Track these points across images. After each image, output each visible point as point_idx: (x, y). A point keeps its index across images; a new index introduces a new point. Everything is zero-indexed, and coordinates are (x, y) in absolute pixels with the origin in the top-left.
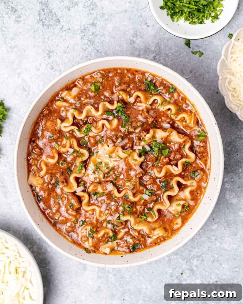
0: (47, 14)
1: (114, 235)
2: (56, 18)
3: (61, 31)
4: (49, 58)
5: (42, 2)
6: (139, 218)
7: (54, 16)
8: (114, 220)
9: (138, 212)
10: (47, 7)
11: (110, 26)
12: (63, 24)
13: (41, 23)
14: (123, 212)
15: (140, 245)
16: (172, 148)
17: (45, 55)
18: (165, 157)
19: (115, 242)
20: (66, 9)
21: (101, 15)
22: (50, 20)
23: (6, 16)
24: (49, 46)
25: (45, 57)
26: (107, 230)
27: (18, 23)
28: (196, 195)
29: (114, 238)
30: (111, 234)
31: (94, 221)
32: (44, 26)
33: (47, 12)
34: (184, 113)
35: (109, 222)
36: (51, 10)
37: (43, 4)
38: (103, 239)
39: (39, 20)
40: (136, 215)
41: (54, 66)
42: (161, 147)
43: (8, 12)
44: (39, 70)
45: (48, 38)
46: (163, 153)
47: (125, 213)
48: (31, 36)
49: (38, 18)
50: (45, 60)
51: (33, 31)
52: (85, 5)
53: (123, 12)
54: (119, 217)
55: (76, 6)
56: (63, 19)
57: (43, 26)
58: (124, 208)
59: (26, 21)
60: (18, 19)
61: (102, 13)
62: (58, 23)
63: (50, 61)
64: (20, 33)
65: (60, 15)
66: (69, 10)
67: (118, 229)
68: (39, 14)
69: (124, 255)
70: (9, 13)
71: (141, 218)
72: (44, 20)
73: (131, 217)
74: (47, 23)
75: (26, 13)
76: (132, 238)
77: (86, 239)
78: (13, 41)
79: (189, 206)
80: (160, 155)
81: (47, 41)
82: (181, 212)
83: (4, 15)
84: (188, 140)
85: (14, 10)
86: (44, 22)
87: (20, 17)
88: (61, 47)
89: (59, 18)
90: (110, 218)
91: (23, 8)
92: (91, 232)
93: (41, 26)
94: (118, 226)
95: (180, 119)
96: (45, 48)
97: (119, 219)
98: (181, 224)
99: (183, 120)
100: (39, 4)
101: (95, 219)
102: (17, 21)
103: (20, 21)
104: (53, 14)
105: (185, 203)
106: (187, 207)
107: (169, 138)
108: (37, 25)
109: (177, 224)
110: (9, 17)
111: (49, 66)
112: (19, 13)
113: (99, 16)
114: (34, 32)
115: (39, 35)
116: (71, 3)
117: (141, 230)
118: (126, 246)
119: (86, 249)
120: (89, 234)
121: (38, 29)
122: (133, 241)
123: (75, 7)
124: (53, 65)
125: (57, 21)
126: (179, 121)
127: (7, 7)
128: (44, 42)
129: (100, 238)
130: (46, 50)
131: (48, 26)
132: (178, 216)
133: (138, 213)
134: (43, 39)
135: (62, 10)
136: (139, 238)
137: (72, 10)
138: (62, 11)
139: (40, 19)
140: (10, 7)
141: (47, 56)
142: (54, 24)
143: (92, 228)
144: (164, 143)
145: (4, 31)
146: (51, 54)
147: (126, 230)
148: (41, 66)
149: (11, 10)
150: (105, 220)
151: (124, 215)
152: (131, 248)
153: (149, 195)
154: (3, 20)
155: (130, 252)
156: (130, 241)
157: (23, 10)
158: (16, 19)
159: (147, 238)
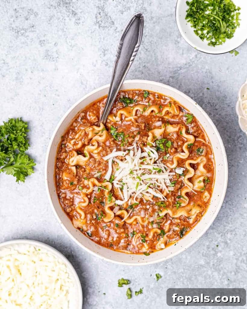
0: (103, 17)
1: (161, 232)
2: (111, 20)
3: (115, 32)
4: (105, 55)
5: (98, 7)
6: (174, 208)
7: (109, 19)
8: (155, 219)
9: (171, 203)
10: (103, 10)
11: (158, 28)
12: (117, 26)
13: (98, 25)
14: (159, 210)
15: (185, 228)
16: (173, 138)
17: (101, 52)
18: (171, 149)
19: (165, 236)
20: (120, 12)
21: (150, 18)
22: (105, 22)
23: (67, 19)
24: (104, 45)
25: (100, 55)
26: (155, 230)
27: (77, 25)
28: (209, 167)
29: (163, 234)
30: (159, 231)
31: (141, 228)
32: (101, 27)
33: (103, 15)
34: (165, 107)
35: (152, 222)
36: (106, 13)
37: (100, 8)
38: (155, 238)
39: (96, 23)
40: (171, 207)
41: (109, 63)
42: (163, 142)
43: (69, 15)
44: (95, 66)
45: (104, 38)
46: (168, 146)
47: (162, 210)
48: (89, 36)
49: (95, 21)
50: (101, 57)
51: (90, 31)
52: (136, 9)
53: (169, 16)
54: (158, 215)
55: (129, 11)
56: (117, 22)
57: (99, 28)
58: (159, 206)
59: (84, 23)
60: (78, 21)
61: (151, 17)
62: (112, 25)
63: (105, 58)
64: (79, 33)
65: (114, 18)
66: (122, 14)
67: (162, 225)
68: (96, 17)
69: (177, 243)
70: (70, 17)
71: (176, 206)
72: (100, 23)
73: (167, 210)
74: (103, 25)
75: (85, 16)
76: (177, 226)
77: (141, 245)
78: (73, 41)
79: (208, 178)
80: (166, 149)
81: (103, 40)
82: (205, 186)
83: (65, 18)
84: (182, 126)
85: (74, 14)
86: (100, 24)
87: (79, 20)
88: (114, 47)
89: (113, 20)
90: (151, 219)
91: (82, 12)
92: (142, 238)
93: (97, 28)
94: (161, 223)
95: (165, 113)
96: (101, 47)
97: (159, 217)
98: (209, 196)
99: (168, 113)
100: (96, 9)
101: (140, 226)
102: (76, 23)
103: (80, 23)
104: (108, 18)
105: (204, 178)
106: (207, 181)
107: (166, 132)
108: (94, 27)
109: (206, 197)
110: (70, 20)
111: (104, 63)
112: (79, 16)
113: (149, 19)
114: (92, 32)
115: (96, 35)
116: (124, 7)
117: (180, 216)
118: (175, 235)
119: (145, 253)
120: (142, 240)
121: (95, 31)
122: (179, 228)
123: (127, 11)
124: (107, 61)
125: (112, 23)
126: (165, 115)
127: (68, 11)
128: (100, 41)
129: (152, 239)
130: (102, 48)
131: (104, 27)
132: (203, 190)
133: (172, 205)
134: (99, 39)
135: (116, 13)
136: (182, 223)
137: (125, 13)
138: (116, 15)
139: (97, 21)
140: (71, 11)
141: (102, 54)
142: (109, 26)
143: (141, 234)
144: (164, 138)
145: (65, 32)
146: (106, 52)
147: (169, 222)
148: (97, 63)
149: (71, 13)
150: (149, 222)
151: (161, 211)
152: (180, 234)
153: (173, 186)
154: (65, 22)
155: (181, 238)
156: (177, 229)
157: (82, 13)
158: (76, 21)
159: (188, 220)
